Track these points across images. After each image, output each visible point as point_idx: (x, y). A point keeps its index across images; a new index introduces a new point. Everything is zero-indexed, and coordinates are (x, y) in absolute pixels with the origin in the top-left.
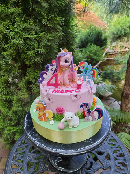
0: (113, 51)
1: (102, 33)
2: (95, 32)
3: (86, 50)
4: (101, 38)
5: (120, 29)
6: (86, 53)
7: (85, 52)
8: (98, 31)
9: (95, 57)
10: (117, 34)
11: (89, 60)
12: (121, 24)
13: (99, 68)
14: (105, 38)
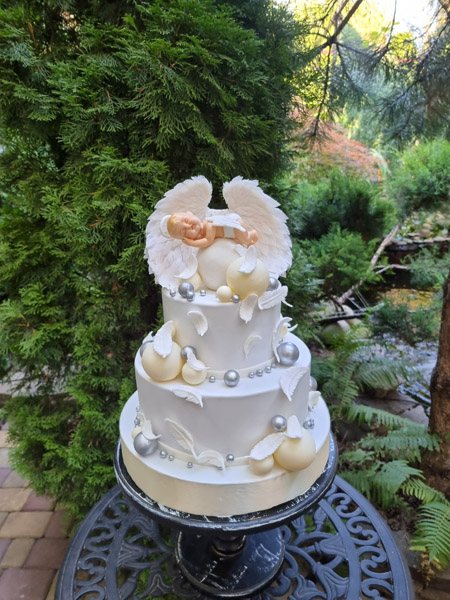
0: (410, 241)
1: (367, 195)
2: (346, 192)
3: (320, 246)
4: (366, 210)
5: (429, 178)
6: (320, 256)
7: (316, 252)
8: (357, 190)
9: (348, 269)
10: (419, 193)
11: (331, 275)
12: (429, 165)
13: (362, 300)
14: (377, 209)
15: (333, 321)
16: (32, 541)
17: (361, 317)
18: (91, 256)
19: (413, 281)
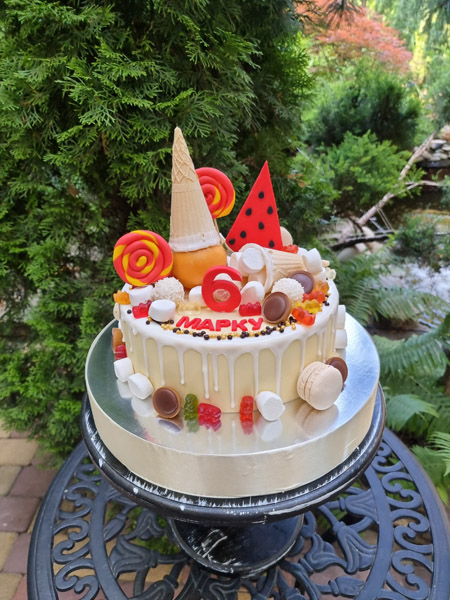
1: (400, 89)
2: (373, 85)
3: (338, 152)
4: (400, 110)
7: (334, 158)
8: (387, 83)
9: (368, 179)
11: (350, 188)
13: (385, 219)
14: (410, 109)
15: (352, 244)
16: (18, 469)
17: (382, 240)
18: (31, 147)
19: (443, 200)
